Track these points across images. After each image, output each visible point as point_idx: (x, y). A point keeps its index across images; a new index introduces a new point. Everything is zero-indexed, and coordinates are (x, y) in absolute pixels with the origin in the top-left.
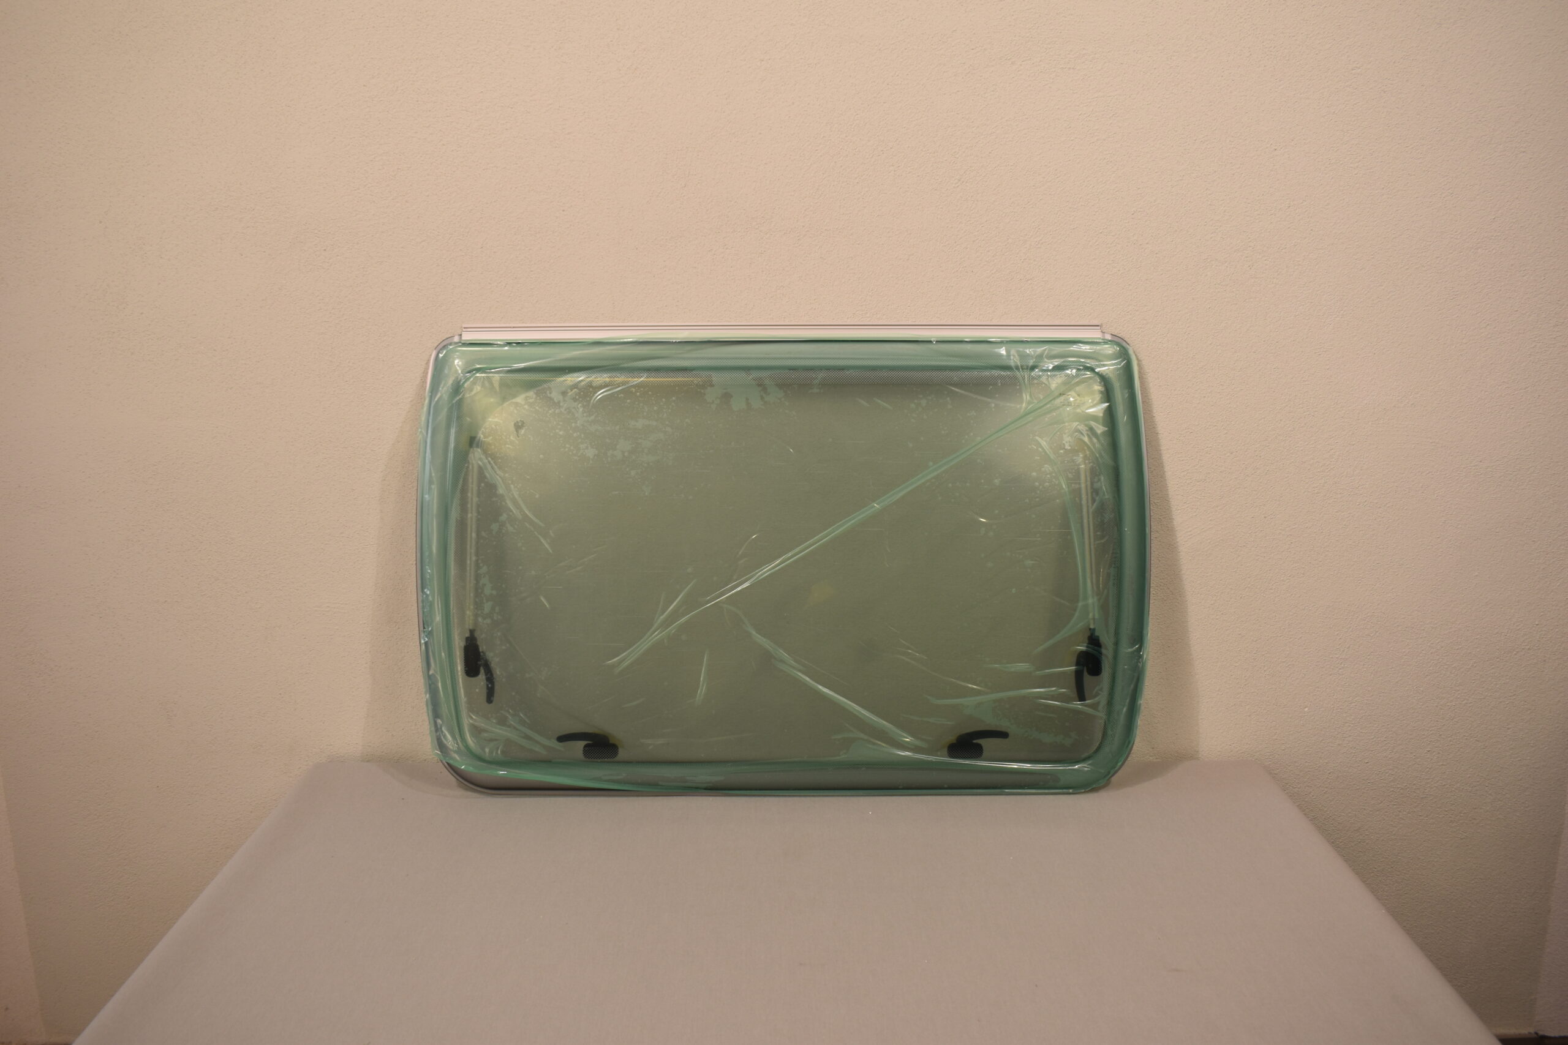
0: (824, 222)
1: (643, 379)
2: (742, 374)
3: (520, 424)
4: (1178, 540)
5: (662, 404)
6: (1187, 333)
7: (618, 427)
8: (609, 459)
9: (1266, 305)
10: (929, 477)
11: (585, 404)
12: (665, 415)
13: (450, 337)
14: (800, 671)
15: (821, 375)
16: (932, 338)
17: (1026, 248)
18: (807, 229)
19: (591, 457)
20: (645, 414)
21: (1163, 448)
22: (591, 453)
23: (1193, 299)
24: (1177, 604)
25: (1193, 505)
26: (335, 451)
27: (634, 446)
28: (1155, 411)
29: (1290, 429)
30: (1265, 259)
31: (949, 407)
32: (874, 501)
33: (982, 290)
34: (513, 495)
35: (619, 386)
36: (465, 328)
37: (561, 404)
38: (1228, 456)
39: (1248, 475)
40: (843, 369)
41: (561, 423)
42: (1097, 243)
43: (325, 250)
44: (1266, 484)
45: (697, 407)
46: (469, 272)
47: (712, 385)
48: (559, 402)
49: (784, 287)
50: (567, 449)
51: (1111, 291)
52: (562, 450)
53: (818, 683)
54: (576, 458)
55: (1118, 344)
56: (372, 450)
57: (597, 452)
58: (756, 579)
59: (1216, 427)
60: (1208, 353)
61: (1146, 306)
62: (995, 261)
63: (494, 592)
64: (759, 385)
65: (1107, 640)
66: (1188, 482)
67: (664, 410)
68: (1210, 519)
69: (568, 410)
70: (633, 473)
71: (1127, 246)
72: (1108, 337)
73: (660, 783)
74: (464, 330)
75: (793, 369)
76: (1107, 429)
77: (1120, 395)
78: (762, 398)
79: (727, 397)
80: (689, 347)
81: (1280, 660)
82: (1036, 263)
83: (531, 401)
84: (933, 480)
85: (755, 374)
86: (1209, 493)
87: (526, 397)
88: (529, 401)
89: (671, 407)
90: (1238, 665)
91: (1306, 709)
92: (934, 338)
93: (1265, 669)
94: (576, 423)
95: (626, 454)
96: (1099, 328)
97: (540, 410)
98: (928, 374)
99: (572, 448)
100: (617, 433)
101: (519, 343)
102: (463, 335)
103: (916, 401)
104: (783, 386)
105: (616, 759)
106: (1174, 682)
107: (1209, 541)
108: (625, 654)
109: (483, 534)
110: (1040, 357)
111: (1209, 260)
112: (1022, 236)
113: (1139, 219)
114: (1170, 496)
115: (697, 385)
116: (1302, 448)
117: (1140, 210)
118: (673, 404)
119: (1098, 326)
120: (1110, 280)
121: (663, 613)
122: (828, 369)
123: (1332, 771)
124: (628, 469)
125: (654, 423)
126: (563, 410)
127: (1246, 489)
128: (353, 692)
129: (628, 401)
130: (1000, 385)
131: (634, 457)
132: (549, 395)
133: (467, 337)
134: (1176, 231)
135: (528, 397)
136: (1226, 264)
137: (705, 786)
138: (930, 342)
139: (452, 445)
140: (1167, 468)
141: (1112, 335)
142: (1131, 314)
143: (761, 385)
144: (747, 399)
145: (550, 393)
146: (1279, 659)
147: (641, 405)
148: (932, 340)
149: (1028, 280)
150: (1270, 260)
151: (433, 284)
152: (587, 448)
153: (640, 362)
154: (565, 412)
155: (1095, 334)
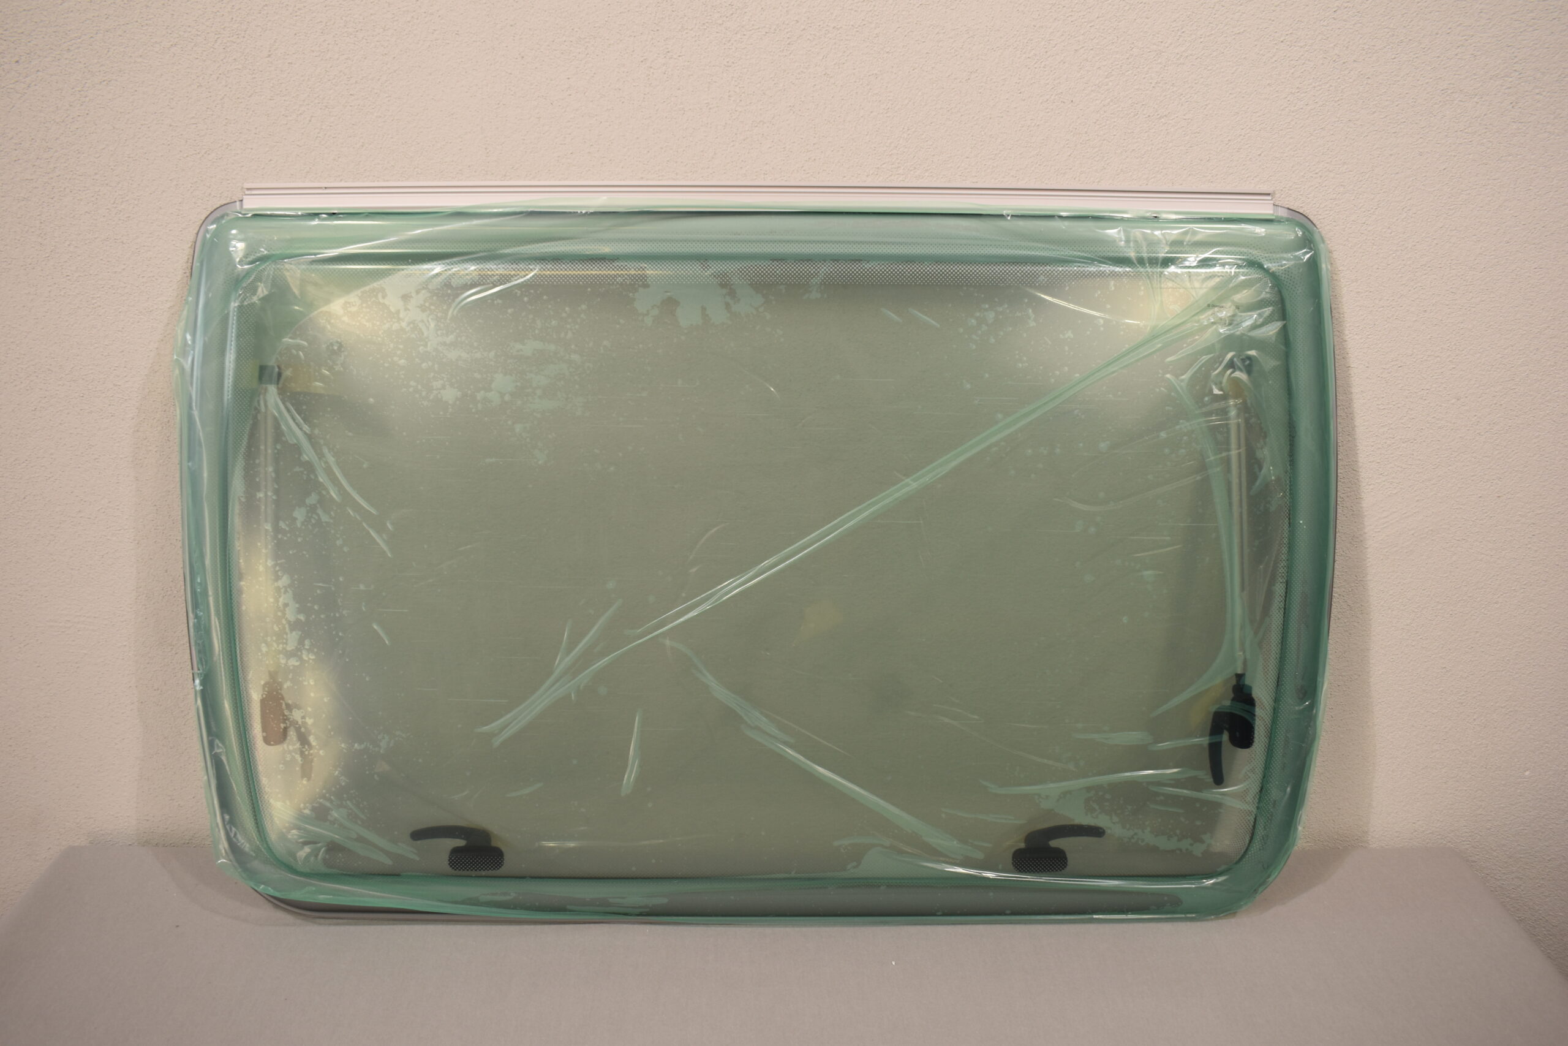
0: (832, 14)
1: (532, 272)
2: (692, 269)
3: (336, 348)
4: (1366, 531)
5: (564, 315)
6: (1405, 210)
7: (492, 354)
8: (480, 406)
9: (1532, 167)
10: (994, 440)
11: (439, 315)
12: (570, 335)
13: (225, 205)
14: (785, 743)
15: (824, 269)
16: (1004, 209)
17: (1160, 63)
18: (803, 27)
19: (450, 402)
20: (537, 332)
21: (1355, 390)
22: (450, 395)
23: (1421, 154)
24: (1356, 624)
25: (1393, 478)
26: (59, 385)
27: (519, 384)
28: (1347, 332)
29: (1549, 363)
30: (1537, 91)
31: (1032, 324)
32: (907, 475)
33: (1086, 133)
34: (326, 462)
35: (495, 286)
36: (248, 189)
37: (401, 316)
38: (1453, 404)
39: (1479, 434)
40: (860, 260)
41: (401, 346)
42: (1275, 59)
43: (17, 62)
44: (1505, 447)
45: (622, 321)
46: (250, 96)
47: (646, 286)
48: (398, 312)
49: (764, 123)
50: (411, 390)
51: (1291, 138)
52: (404, 390)
53: (814, 763)
54: (425, 403)
55: (1302, 226)
56: (115, 385)
57: (459, 394)
58: (716, 601)
59: (1439, 359)
60: (1435, 242)
61: (1345, 163)
62: (1110, 84)
63: (302, 617)
64: (723, 286)
65: (1262, 692)
66: (1388, 442)
67: (568, 326)
68: (1417, 498)
69: (412, 326)
70: (518, 428)
71: (1323, 64)
72: (1282, 213)
73: (569, 907)
74: (247, 192)
75: (777, 260)
76: (1278, 363)
77: (1300, 310)
78: (727, 306)
79: (670, 304)
80: (607, 222)
81: (1498, 704)
82: (1175, 89)
83: (354, 309)
84: (1003, 443)
85: (715, 267)
86: (1419, 459)
87: (346, 303)
88: (349, 309)
89: (579, 320)
90: (1436, 711)
91: (1527, 773)
92: (1009, 209)
93: (1475, 717)
94: (426, 345)
95: (507, 398)
96: (1269, 198)
97: (367, 324)
98: (998, 269)
99: (420, 387)
100: (492, 363)
101: (334, 214)
102: (244, 201)
103: (978, 314)
104: (762, 286)
105: (503, 870)
106: (1342, 736)
107: (1413, 532)
108: (508, 716)
109: (282, 525)
110: (1177, 243)
111: (1449, 92)
112: (1154, 44)
113: (1344, 21)
114: (1360, 464)
115: (622, 284)
116: (1563, 394)
117: (1346, 5)
118: (582, 316)
119: (1269, 194)
120: (1292, 120)
121: (569, 650)
122: (835, 259)
123: (1554, 856)
124: (510, 423)
125: (552, 347)
126: (404, 324)
127: (1474, 455)
128: (116, 744)
129: (510, 311)
130: (1113, 288)
131: (519, 403)
132: (381, 300)
133: (253, 203)
134: (1402, 42)
135: (349, 303)
136: (1475, 99)
137: (638, 911)
138: (1001, 216)
139: (229, 381)
140: (1358, 421)
141: (1288, 209)
142: (1321, 177)
143: (725, 284)
144: (704, 309)
145: (384, 297)
146: (1496, 703)
147: (531, 316)
148: (1004, 213)
149: (1161, 118)
150: (1544, 93)
151: (193, 118)
152: (444, 387)
153: (529, 246)
154: (408, 329)
155: (1264, 209)
